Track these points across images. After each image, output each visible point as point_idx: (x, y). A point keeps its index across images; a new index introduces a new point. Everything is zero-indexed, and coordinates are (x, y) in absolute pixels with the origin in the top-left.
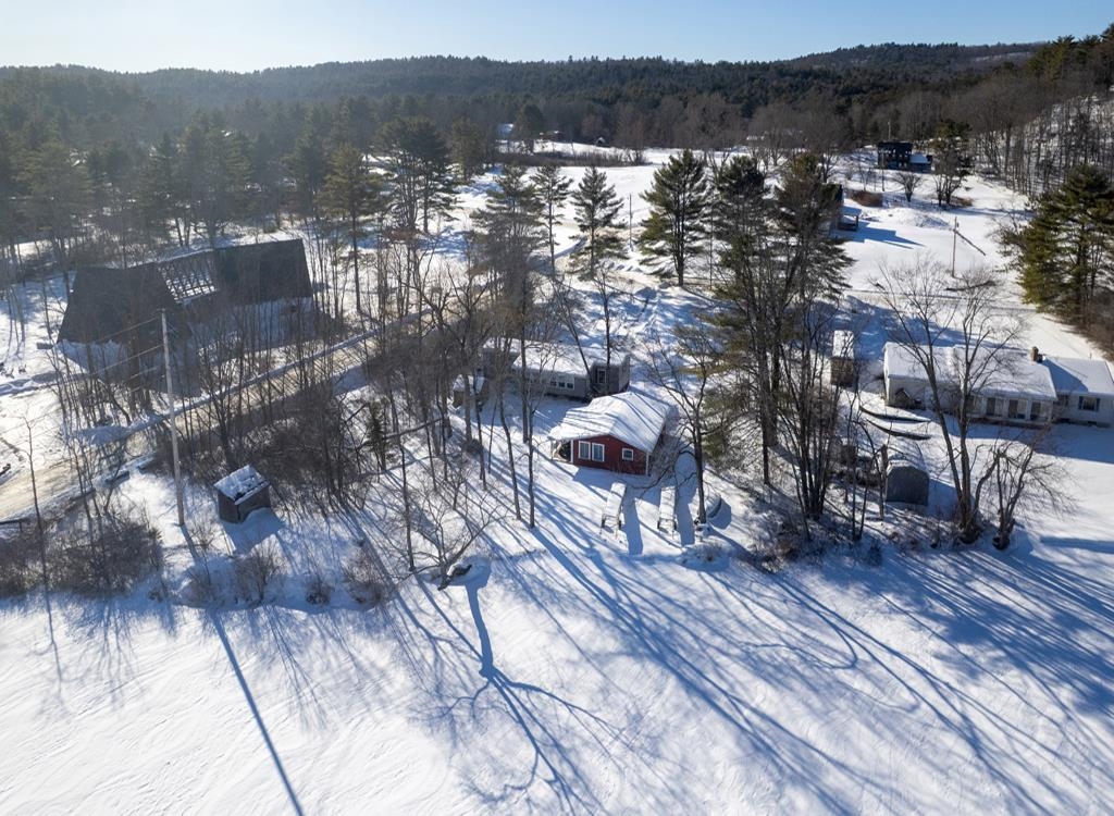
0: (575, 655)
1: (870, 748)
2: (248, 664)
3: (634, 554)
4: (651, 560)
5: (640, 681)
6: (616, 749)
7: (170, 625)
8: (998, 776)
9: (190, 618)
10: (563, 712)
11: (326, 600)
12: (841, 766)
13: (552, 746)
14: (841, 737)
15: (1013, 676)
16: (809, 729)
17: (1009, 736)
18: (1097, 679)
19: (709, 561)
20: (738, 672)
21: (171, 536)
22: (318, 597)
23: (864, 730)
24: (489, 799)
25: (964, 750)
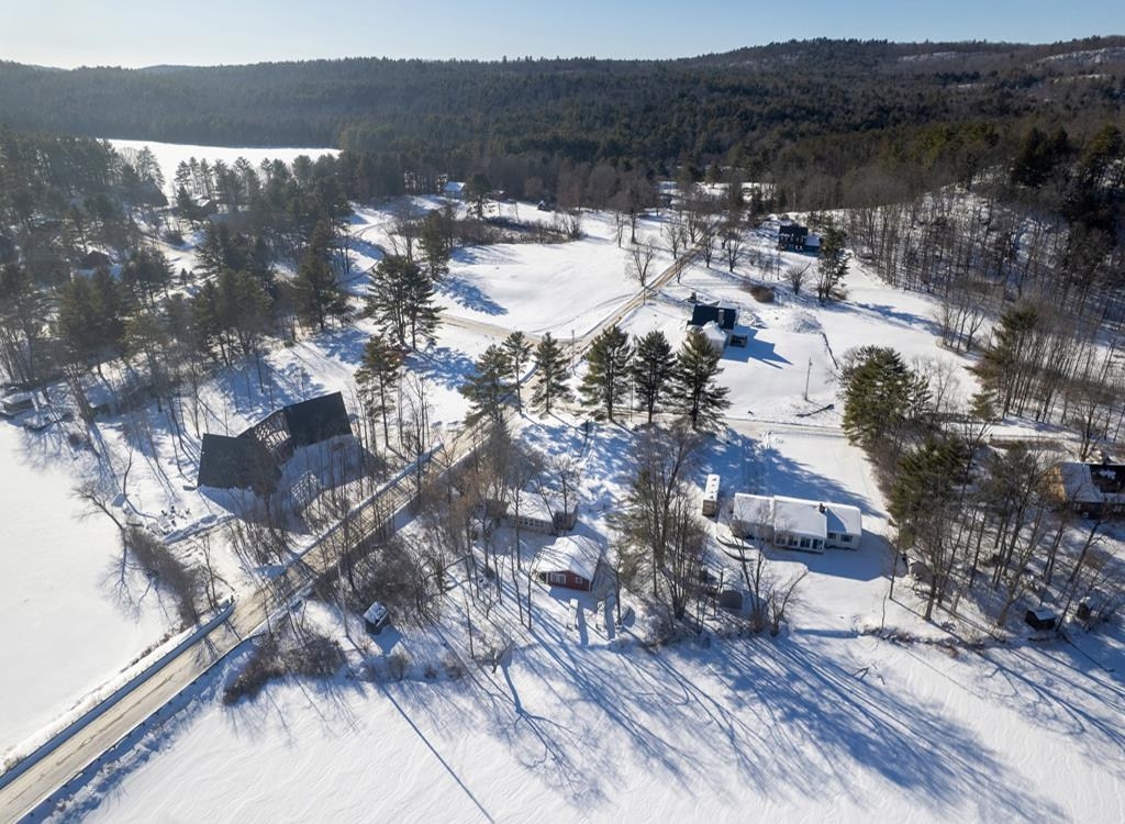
0: (559, 701)
1: (688, 741)
2: (408, 710)
3: (584, 645)
4: (593, 648)
5: (590, 714)
6: (579, 744)
7: (362, 692)
9: (369, 687)
10: (556, 729)
11: (434, 677)
12: (674, 749)
13: (552, 744)
14: (676, 737)
15: (758, 707)
16: (663, 734)
17: (747, 734)
18: (794, 706)
19: (622, 648)
20: (633, 707)
21: (346, 645)
22: (430, 675)
23: (687, 733)
24: (528, 767)
25: (727, 740)
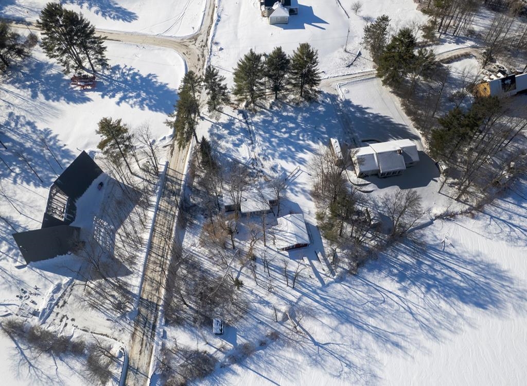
0: (331, 330)
1: (397, 326)
5: (346, 328)
6: (352, 351)
8: (417, 320)
10: (338, 347)
12: (393, 333)
13: (341, 358)
14: (390, 326)
15: (414, 289)
16: (383, 327)
17: (416, 307)
18: (428, 281)
20: (364, 317)
23: (393, 322)
24: (338, 377)
25: (410, 316)
